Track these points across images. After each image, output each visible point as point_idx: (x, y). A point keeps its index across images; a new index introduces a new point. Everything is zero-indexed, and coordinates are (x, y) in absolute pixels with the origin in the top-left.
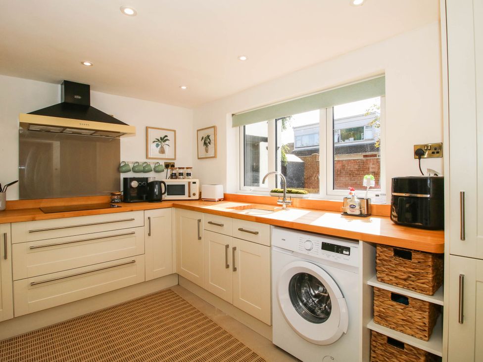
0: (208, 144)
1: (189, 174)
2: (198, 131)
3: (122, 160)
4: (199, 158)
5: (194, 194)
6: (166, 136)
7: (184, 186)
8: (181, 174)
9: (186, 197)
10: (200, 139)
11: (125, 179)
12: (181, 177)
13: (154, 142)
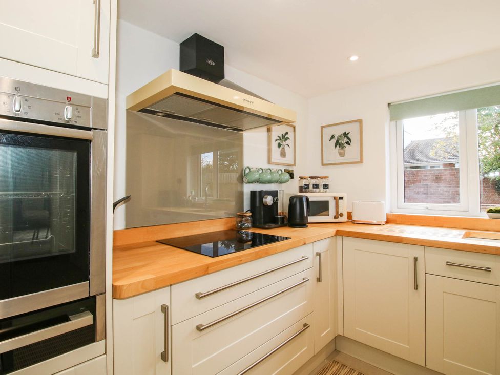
0: (346, 145)
1: (326, 186)
2: (322, 127)
3: (245, 165)
4: (323, 165)
5: (341, 215)
6: (287, 133)
7: (327, 202)
8: (316, 186)
9: (330, 218)
10: (327, 138)
11: (253, 193)
12: (317, 190)
13: (276, 140)
